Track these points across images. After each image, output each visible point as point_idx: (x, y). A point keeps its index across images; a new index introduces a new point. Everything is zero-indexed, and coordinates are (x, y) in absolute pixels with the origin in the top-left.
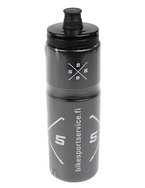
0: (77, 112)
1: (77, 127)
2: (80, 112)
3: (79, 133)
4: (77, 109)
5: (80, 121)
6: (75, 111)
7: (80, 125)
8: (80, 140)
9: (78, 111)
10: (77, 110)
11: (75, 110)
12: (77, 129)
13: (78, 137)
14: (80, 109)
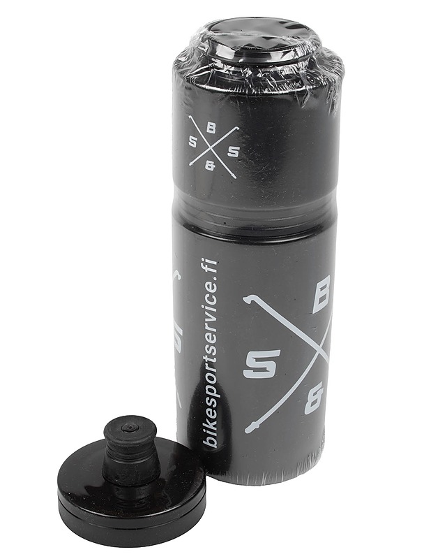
0: (206, 269)
1: (206, 313)
2: (215, 271)
3: (213, 333)
4: (207, 261)
5: (213, 297)
6: (202, 264)
7: (215, 310)
8: (215, 356)
9: (210, 266)
10: (207, 264)
11: (202, 262)
12: (207, 320)
13: (210, 345)
14: (215, 263)
